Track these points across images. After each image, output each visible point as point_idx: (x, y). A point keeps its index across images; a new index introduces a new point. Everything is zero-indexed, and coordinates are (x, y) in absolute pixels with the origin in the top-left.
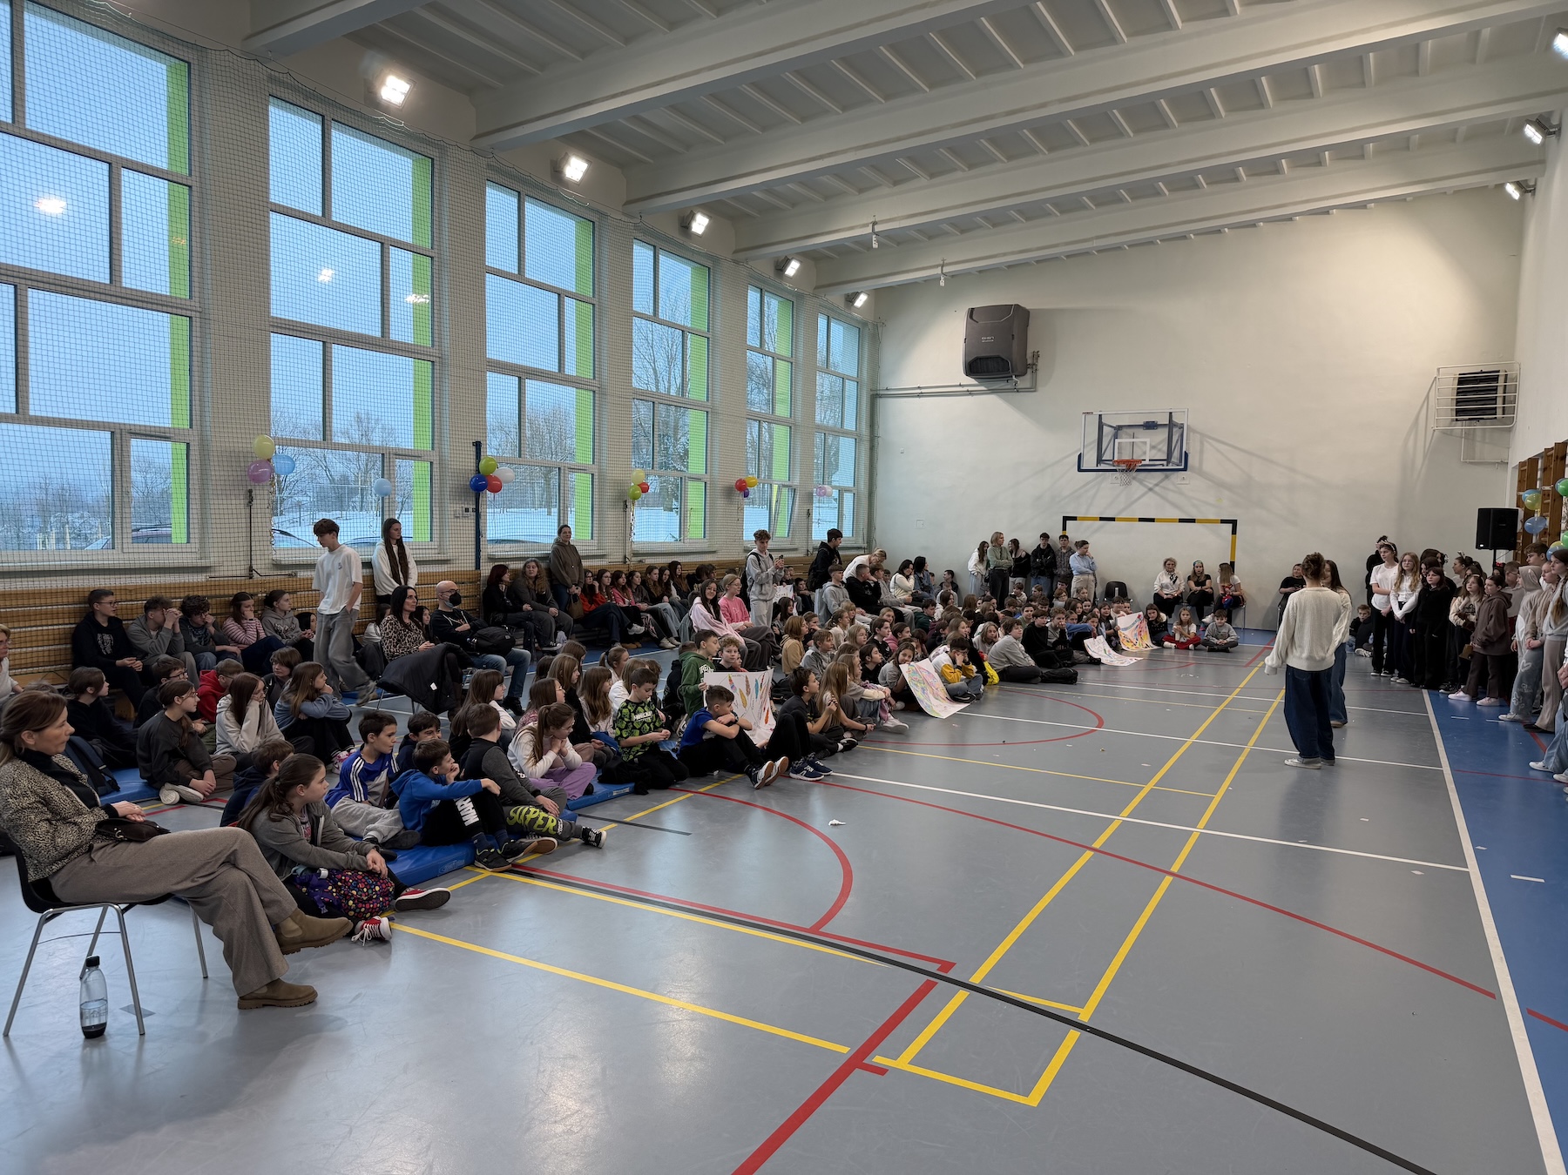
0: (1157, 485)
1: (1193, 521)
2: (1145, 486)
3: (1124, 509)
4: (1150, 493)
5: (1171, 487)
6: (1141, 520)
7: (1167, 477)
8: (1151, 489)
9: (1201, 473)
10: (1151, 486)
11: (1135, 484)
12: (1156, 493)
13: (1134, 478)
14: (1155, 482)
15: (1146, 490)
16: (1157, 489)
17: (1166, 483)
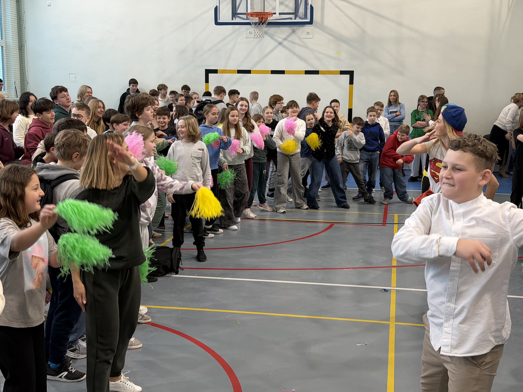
0: (285, 39)
1: (316, 72)
2: (276, 40)
3: (258, 63)
4: (280, 47)
5: (297, 41)
6: (273, 72)
7: (294, 32)
8: (280, 43)
9: (323, 28)
10: (280, 40)
11: (267, 38)
12: (285, 47)
13: (266, 33)
14: (284, 37)
15: (276, 44)
16: (285, 43)
17: (293, 38)
